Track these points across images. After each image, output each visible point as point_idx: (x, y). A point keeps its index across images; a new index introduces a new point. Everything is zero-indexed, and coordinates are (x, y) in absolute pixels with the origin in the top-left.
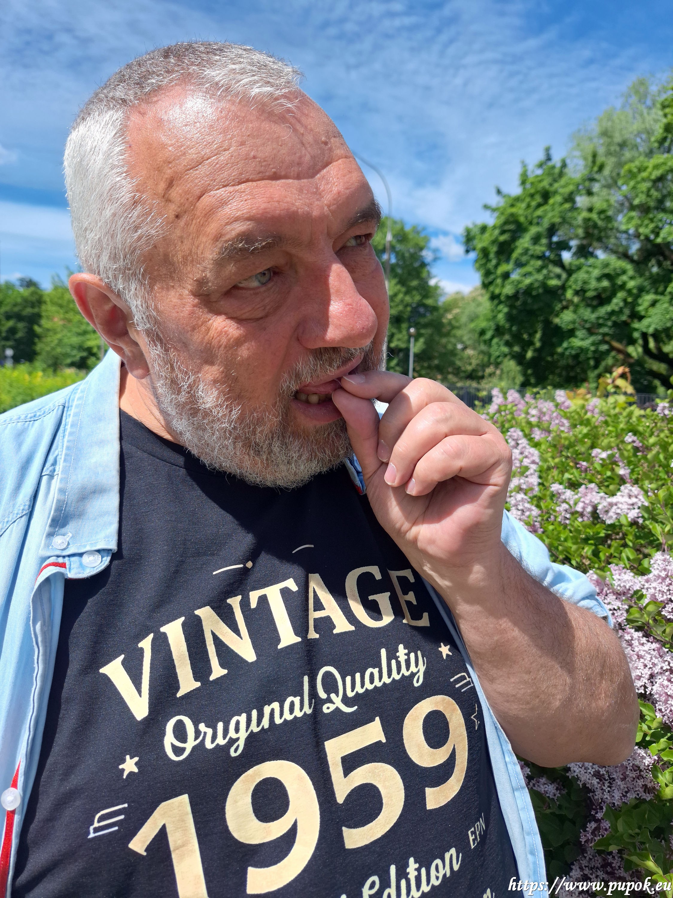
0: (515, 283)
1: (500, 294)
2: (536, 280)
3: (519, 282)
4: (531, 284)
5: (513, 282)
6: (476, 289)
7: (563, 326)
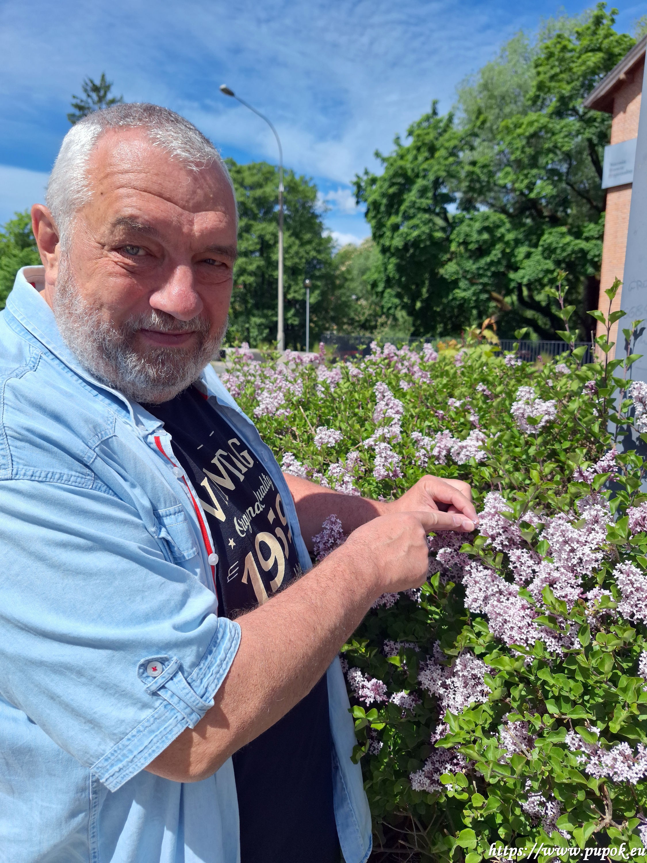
0: (404, 235)
1: (390, 247)
2: (424, 232)
3: (408, 235)
4: (419, 236)
5: (402, 234)
6: (367, 241)
7: (447, 277)
